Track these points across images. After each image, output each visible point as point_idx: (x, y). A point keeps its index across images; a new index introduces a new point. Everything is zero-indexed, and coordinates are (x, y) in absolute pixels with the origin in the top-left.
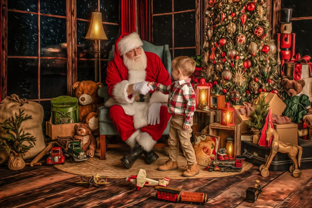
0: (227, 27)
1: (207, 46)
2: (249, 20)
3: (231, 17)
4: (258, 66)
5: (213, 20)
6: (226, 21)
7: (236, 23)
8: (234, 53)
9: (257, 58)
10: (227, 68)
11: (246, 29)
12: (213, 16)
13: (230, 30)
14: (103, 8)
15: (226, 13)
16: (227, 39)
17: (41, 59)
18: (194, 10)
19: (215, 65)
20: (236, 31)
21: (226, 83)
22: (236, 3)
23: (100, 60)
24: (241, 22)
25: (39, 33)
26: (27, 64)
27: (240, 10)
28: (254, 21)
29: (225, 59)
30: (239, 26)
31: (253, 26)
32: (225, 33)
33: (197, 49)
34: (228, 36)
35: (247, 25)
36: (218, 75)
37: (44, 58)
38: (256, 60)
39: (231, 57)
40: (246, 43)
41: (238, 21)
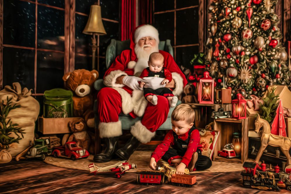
0: (232, 22)
1: (211, 42)
2: (255, 13)
3: (236, 11)
4: (265, 62)
5: (218, 15)
6: (230, 16)
7: (241, 17)
8: (239, 48)
9: (264, 53)
10: (232, 65)
11: (252, 23)
12: (217, 11)
13: (235, 25)
15: (230, 7)
16: (232, 34)
17: (37, 51)
18: (197, 6)
19: (219, 62)
20: (242, 26)
21: (231, 80)
23: (98, 57)
24: (247, 16)
25: (36, 23)
26: (23, 55)
27: (245, 4)
28: (261, 14)
29: (230, 55)
30: (245, 20)
31: (259, 20)
33: (201, 47)
34: (233, 31)
35: (253, 19)
36: (222, 72)
37: (41, 50)
38: (263, 55)
39: (236, 53)
40: (252, 38)
41: (244, 15)
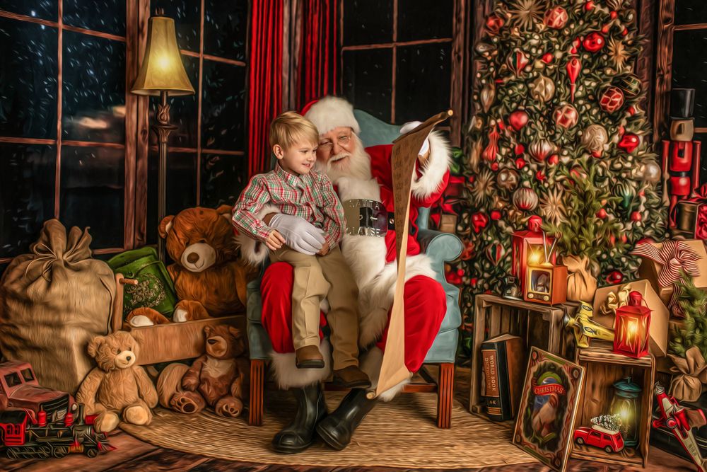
0: (531, 85)
1: (479, 127)
2: (586, 71)
3: (542, 62)
4: (606, 183)
5: (497, 67)
7: (554, 78)
8: (547, 147)
9: (606, 164)
10: (527, 183)
11: (579, 94)
12: (495, 56)
13: (538, 93)
14: (210, 20)
15: (528, 52)
16: (531, 114)
17: (62, 147)
18: (448, 40)
19: (496, 172)
20: (554, 97)
21: (523, 217)
22: (556, 32)
23: (199, 151)
24: (568, 76)
25: (60, 78)
27: (565, 48)
28: (600, 76)
29: (525, 161)
30: (562, 86)
31: (597, 88)
32: (525, 101)
33: (454, 134)
34: (532, 108)
35: (582, 84)
36: (503, 198)
37: (72, 143)
38: (602, 167)
39: (539, 158)
40: (577, 126)
41: (561, 73)
